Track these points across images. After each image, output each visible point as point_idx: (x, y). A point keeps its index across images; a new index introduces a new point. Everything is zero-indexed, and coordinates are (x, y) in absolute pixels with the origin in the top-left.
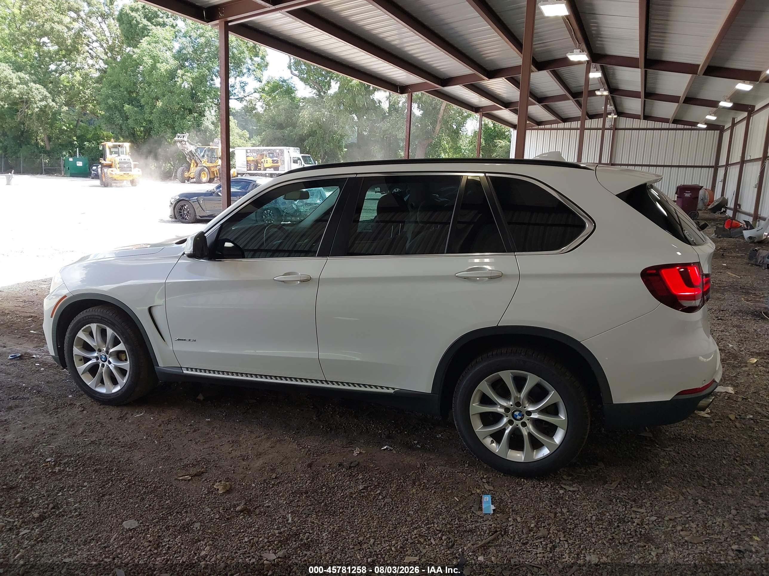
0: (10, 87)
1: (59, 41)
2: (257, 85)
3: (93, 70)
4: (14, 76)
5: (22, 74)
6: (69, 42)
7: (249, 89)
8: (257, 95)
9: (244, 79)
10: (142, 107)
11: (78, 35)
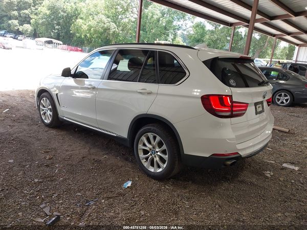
0: (104, 24)
1: (122, 7)
2: (192, 24)
3: (132, 18)
4: (106, 20)
5: (108, 19)
6: (125, 7)
7: (188, 26)
8: (191, 29)
9: (186, 22)
10: (146, 32)
11: (129, 5)
